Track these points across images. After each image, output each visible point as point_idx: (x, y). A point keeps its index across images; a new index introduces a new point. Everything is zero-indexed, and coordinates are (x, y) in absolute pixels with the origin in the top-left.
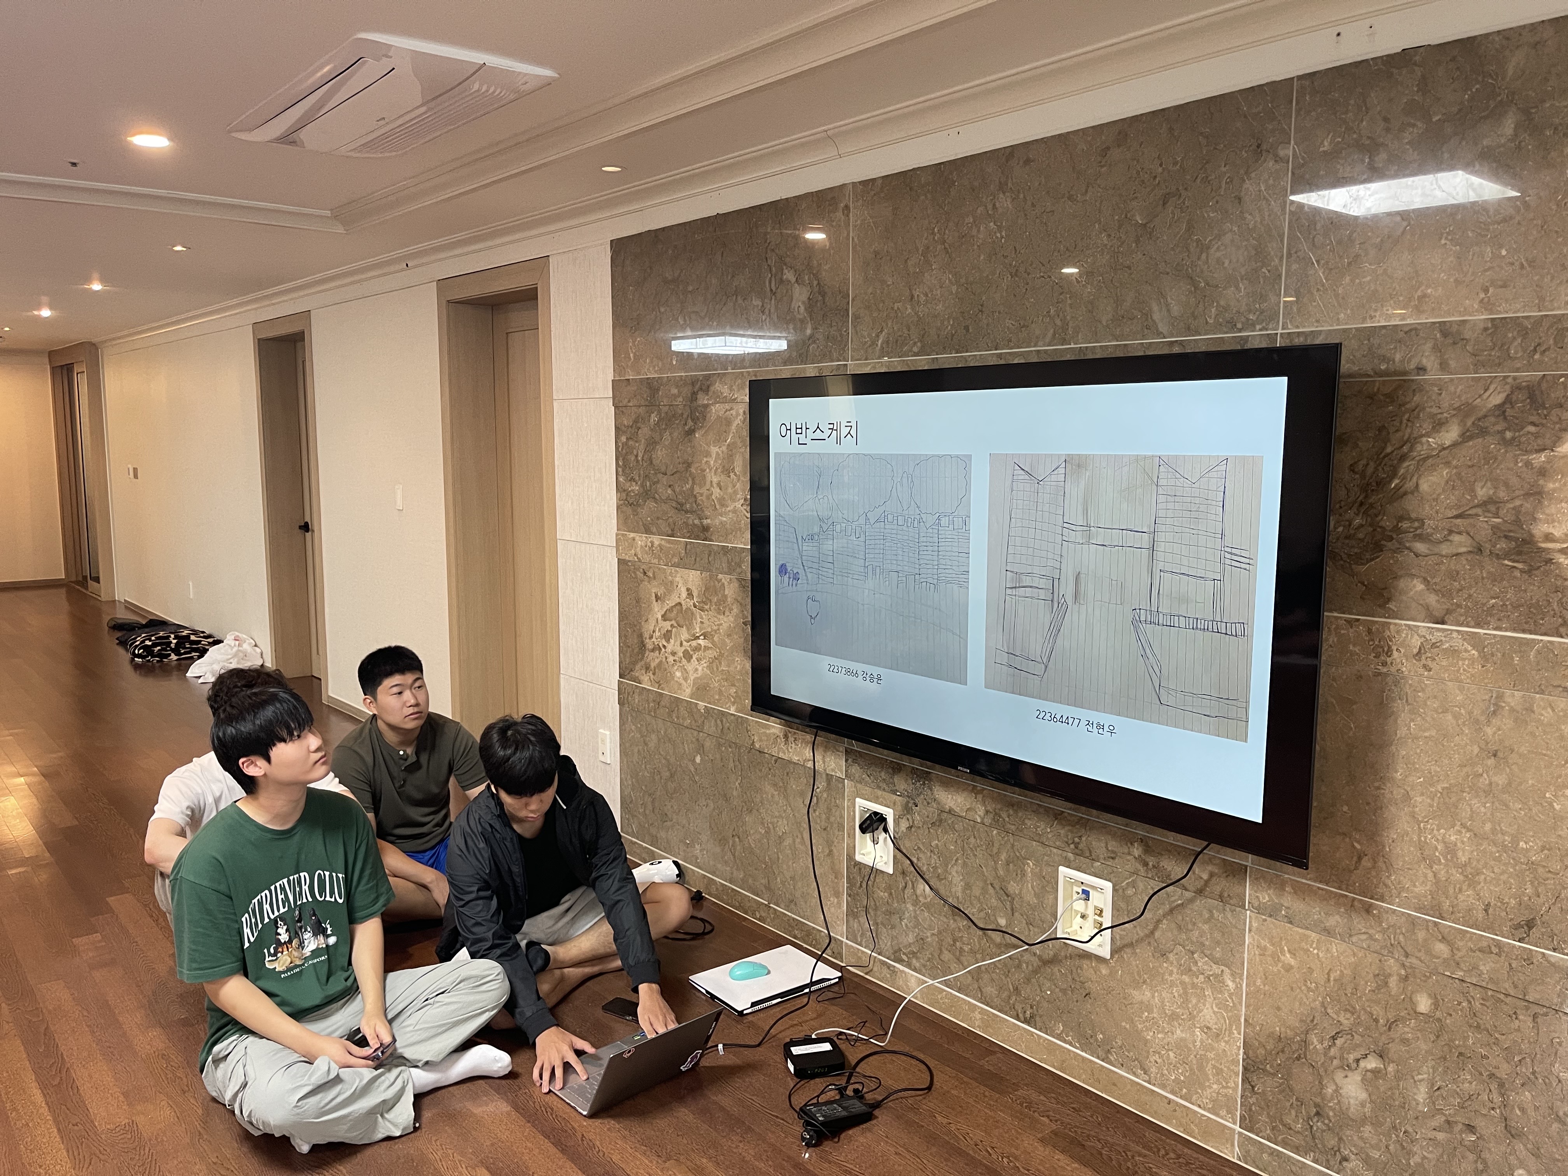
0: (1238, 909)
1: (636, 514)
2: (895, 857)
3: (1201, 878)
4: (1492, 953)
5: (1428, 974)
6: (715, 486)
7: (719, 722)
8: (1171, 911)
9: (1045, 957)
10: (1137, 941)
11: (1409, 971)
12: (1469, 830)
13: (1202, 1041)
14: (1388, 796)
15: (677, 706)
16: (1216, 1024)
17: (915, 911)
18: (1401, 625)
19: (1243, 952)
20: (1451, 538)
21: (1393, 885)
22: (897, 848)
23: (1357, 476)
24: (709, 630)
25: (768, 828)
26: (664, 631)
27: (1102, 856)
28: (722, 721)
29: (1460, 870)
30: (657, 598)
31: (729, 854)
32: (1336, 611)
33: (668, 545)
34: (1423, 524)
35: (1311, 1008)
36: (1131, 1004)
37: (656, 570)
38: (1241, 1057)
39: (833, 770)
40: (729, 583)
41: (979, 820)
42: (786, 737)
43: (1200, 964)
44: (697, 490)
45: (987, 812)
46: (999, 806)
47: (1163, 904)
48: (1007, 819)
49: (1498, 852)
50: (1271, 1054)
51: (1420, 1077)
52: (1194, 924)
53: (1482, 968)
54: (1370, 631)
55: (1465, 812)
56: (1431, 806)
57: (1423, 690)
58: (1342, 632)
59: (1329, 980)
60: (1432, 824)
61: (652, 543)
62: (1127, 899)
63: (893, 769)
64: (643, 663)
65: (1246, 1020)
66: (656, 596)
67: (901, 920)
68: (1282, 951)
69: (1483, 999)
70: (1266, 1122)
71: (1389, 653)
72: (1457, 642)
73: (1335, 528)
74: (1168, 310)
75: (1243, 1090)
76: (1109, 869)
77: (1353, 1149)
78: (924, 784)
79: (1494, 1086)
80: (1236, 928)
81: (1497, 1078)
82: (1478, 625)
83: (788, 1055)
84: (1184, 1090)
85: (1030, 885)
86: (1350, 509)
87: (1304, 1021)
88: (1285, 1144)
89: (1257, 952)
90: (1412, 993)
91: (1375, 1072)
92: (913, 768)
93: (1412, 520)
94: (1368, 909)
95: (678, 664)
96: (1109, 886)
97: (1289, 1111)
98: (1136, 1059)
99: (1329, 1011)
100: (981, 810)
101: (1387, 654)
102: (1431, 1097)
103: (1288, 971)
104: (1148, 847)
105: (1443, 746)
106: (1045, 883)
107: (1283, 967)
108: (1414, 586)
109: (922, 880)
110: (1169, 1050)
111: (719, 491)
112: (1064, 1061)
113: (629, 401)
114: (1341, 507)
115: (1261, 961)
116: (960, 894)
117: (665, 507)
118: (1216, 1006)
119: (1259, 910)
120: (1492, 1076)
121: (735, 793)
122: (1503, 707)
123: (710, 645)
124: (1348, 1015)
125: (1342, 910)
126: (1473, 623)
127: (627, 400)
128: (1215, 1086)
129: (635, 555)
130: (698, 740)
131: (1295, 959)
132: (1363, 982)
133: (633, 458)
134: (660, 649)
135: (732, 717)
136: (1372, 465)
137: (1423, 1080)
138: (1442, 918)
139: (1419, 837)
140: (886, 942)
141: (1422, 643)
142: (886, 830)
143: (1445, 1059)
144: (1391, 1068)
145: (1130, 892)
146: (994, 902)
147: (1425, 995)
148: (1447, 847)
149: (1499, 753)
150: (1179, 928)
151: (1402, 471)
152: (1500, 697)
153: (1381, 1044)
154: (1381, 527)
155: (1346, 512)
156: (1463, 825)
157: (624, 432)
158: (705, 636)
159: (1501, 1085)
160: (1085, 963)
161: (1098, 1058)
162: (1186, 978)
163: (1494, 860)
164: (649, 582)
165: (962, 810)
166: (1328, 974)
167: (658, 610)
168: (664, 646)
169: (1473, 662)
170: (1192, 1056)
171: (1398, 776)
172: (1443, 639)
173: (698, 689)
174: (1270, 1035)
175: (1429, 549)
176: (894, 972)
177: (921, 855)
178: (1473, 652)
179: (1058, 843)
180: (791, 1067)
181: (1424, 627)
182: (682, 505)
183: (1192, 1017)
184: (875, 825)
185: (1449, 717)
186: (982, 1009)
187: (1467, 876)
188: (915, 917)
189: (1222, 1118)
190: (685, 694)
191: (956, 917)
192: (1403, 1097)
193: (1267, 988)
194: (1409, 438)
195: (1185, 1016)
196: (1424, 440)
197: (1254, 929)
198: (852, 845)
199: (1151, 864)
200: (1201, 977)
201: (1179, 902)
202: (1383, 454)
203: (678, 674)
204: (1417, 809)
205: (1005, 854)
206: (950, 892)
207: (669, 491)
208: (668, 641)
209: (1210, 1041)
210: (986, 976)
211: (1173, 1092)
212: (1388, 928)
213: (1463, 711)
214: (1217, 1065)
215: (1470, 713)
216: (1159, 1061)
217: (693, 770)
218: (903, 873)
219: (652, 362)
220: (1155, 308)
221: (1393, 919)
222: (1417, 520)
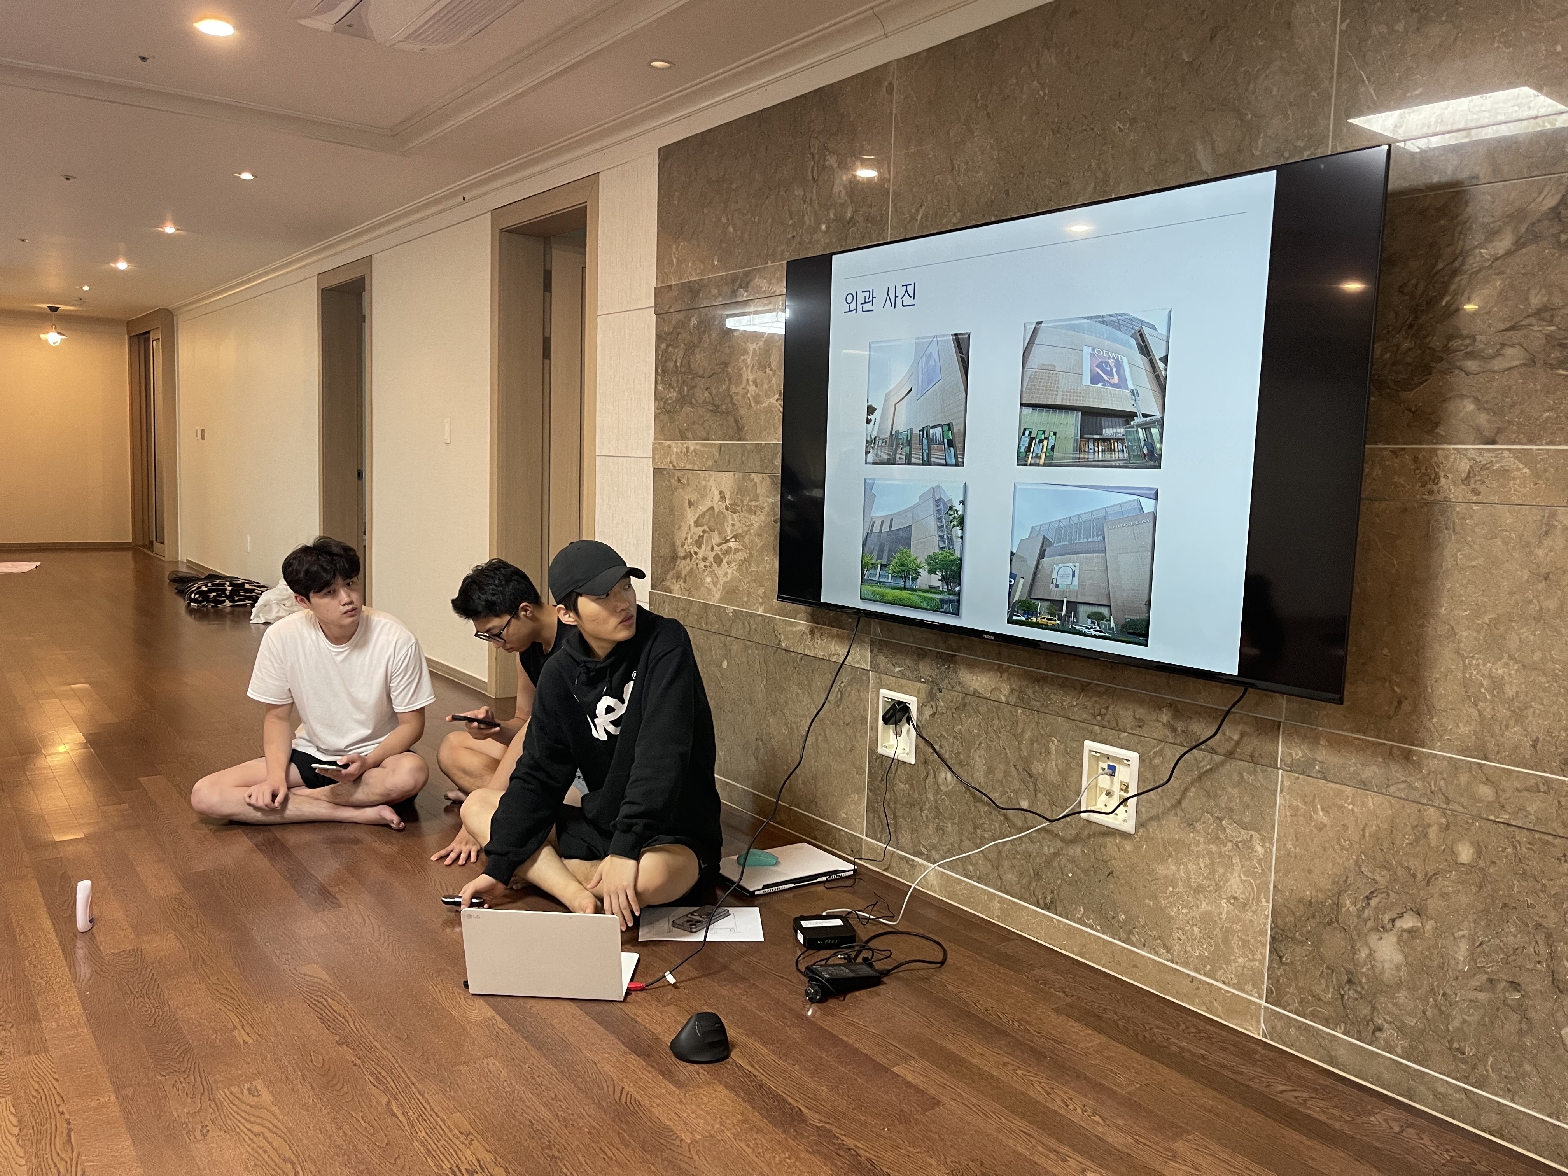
0: (1269, 769)
1: (672, 420)
2: (917, 747)
3: (1232, 739)
4: (1539, 791)
5: (1470, 821)
6: (751, 383)
7: (747, 624)
8: (1200, 778)
9: (1069, 837)
10: (1163, 813)
11: (1451, 819)
12: (1517, 661)
13: (1228, 913)
14: (1431, 632)
15: (706, 612)
16: (1243, 893)
17: (936, 801)
18: (1449, 449)
19: (1274, 815)
20: (1504, 352)
21: (1435, 728)
22: (919, 735)
23: (1407, 297)
24: (740, 531)
25: (792, 728)
26: (696, 537)
27: (1128, 726)
28: (749, 624)
29: (1507, 706)
30: (691, 504)
31: (753, 759)
32: (1380, 442)
33: (702, 449)
34: (1475, 340)
35: (1345, 868)
36: (1156, 879)
37: (690, 476)
38: (1269, 926)
39: (858, 662)
40: (762, 482)
41: (1004, 700)
42: (812, 633)
43: (1228, 831)
44: (733, 389)
45: (1012, 690)
46: (1025, 683)
47: (1192, 771)
48: (1032, 696)
49: (1548, 682)
50: (1300, 920)
51: (1461, 933)
52: (1224, 789)
53: (1529, 809)
54: (1416, 460)
55: (1513, 642)
56: (1477, 640)
57: (1471, 517)
58: (1387, 463)
59: (1364, 836)
60: (1478, 660)
61: (688, 448)
62: (1154, 769)
63: (919, 655)
64: (674, 572)
65: (1275, 887)
66: (690, 502)
67: (921, 810)
68: (1316, 811)
69: (1530, 843)
70: (1294, 995)
71: (1436, 480)
72: (1509, 461)
73: (1383, 354)
74: (1213, 148)
75: (1270, 961)
76: (1136, 739)
77: (1387, 1017)
78: (949, 667)
79: (1540, 938)
80: (1267, 788)
81: (1544, 927)
82: (1531, 441)
83: (797, 926)
84: (1209, 967)
85: (1054, 764)
86: (1398, 333)
87: (1338, 883)
88: (1314, 1017)
89: (1288, 814)
90: (1453, 843)
91: (1412, 931)
92: (939, 653)
93: (1464, 338)
94: (1407, 756)
95: (709, 569)
96: (1134, 756)
97: (1319, 980)
98: (1159, 938)
99: (1363, 869)
100: (1006, 689)
101: (1434, 481)
102: (1472, 954)
103: (1320, 830)
104: (1178, 712)
105: (1492, 574)
106: (1070, 760)
107: (1315, 827)
108: (1464, 407)
109: (944, 769)
110: (1193, 925)
111: (754, 388)
112: (1084, 946)
113: (670, 307)
114: (1388, 332)
115: (1292, 821)
116: (982, 780)
117: (701, 411)
118: (1244, 873)
119: (1292, 768)
120: (1538, 926)
121: (760, 695)
122: (1555, 527)
123: (741, 547)
124: (1384, 872)
125: (1380, 760)
126: (1525, 440)
127: (668, 306)
128: (1240, 960)
129: (671, 462)
130: (725, 645)
131: (1329, 817)
132: (1400, 835)
133: (671, 364)
134: (692, 555)
135: (760, 618)
136: (1422, 284)
137: (1464, 936)
138: (1486, 759)
139: (1464, 673)
140: (906, 838)
141: (1471, 466)
142: (909, 720)
143: (1488, 911)
144: (1429, 925)
145: (1157, 761)
146: (1017, 785)
147: (1468, 844)
148: (1493, 682)
149: (1551, 576)
150: (1208, 794)
151: (1453, 287)
152: (1553, 515)
153: (1418, 900)
154: (1429, 348)
155: (1394, 336)
156: (1511, 658)
157: (665, 339)
158: (735, 537)
159: (1549, 936)
160: (1109, 841)
161: (1120, 940)
162: (1214, 848)
163: (1544, 691)
164: (683, 489)
165: (986, 690)
166: (1364, 830)
167: (691, 517)
168: (696, 553)
169: (1525, 481)
170: (1218, 930)
171: (1443, 611)
172: (1494, 459)
173: (727, 593)
174: (1301, 900)
175: (1479, 366)
176: (913, 866)
177: (944, 743)
178: (1526, 470)
179: (1085, 716)
180: (801, 938)
181: (1474, 449)
182: (718, 407)
183: (1218, 888)
184: (898, 715)
185: (1499, 542)
186: (1001, 897)
187: (1514, 712)
188: (936, 807)
189: (1247, 993)
190: (715, 599)
191: (977, 804)
192: (1442, 957)
193: (1298, 849)
194: (1462, 251)
195: (1211, 888)
196: (1477, 251)
197: (1286, 789)
198: (874, 738)
199: (1179, 729)
200: (1229, 844)
201: (1209, 767)
202: (1434, 271)
203: (708, 580)
204: (1462, 644)
205: (1029, 733)
206: (972, 777)
207: (706, 394)
208: (699, 547)
209: (1237, 912)
210: (1006, 864)
211: (1197, 970)
212: (1429, 774)
213: (1513, 535)
214: (1244, 937)
215: (1521, 536)
216: (1183, 937)
217: (719, 675)
218: (926, 762)
219: (694, 263)
220: (1200, 147)
221: (1433, 764)
222: (1468, 337)
